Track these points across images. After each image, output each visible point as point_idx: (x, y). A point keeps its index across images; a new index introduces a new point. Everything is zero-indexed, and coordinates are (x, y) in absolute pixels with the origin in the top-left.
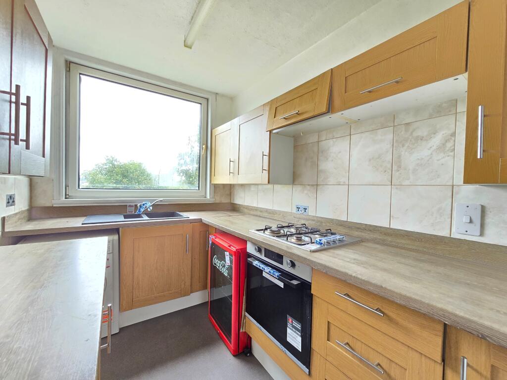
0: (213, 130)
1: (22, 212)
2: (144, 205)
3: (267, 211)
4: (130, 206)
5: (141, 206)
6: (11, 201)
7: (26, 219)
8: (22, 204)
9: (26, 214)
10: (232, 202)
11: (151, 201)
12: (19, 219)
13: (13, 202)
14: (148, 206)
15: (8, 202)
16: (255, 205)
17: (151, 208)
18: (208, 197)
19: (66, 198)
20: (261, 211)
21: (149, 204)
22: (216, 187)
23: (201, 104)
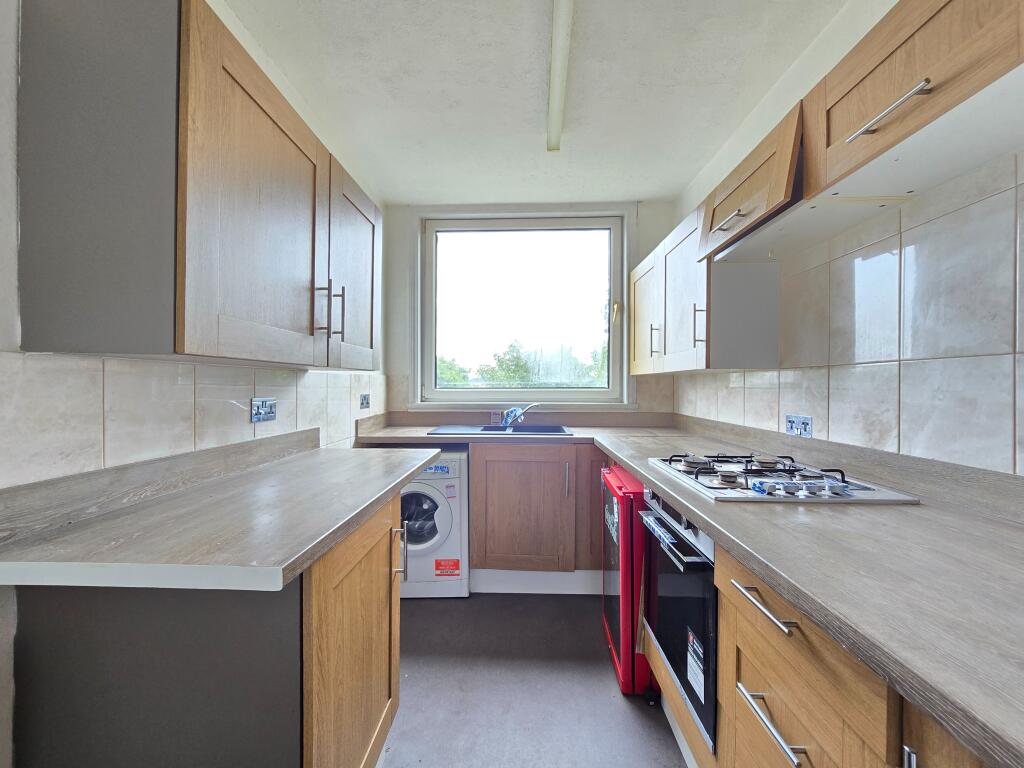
0: (632, 274)
1: (376, 417)
2: (512, 412)
3: (733, 430)
4: (495, 414)
5: (508, 414)
6: (365, 402)
7: (382, 425)
8: (377, 407)
9: (382, 420)
10: (676, 412)
11: (522, 406)
12: (374, 424)
13: (368, 403)
14: (518, 415)
15: (362, 404)
16: (712, 418)
17: (522, 417)
18: (626, 402)
19: (422, 401)
20: (723, 431)
21: (519, 411)
22: (641, 382)
23: (609, 229)
